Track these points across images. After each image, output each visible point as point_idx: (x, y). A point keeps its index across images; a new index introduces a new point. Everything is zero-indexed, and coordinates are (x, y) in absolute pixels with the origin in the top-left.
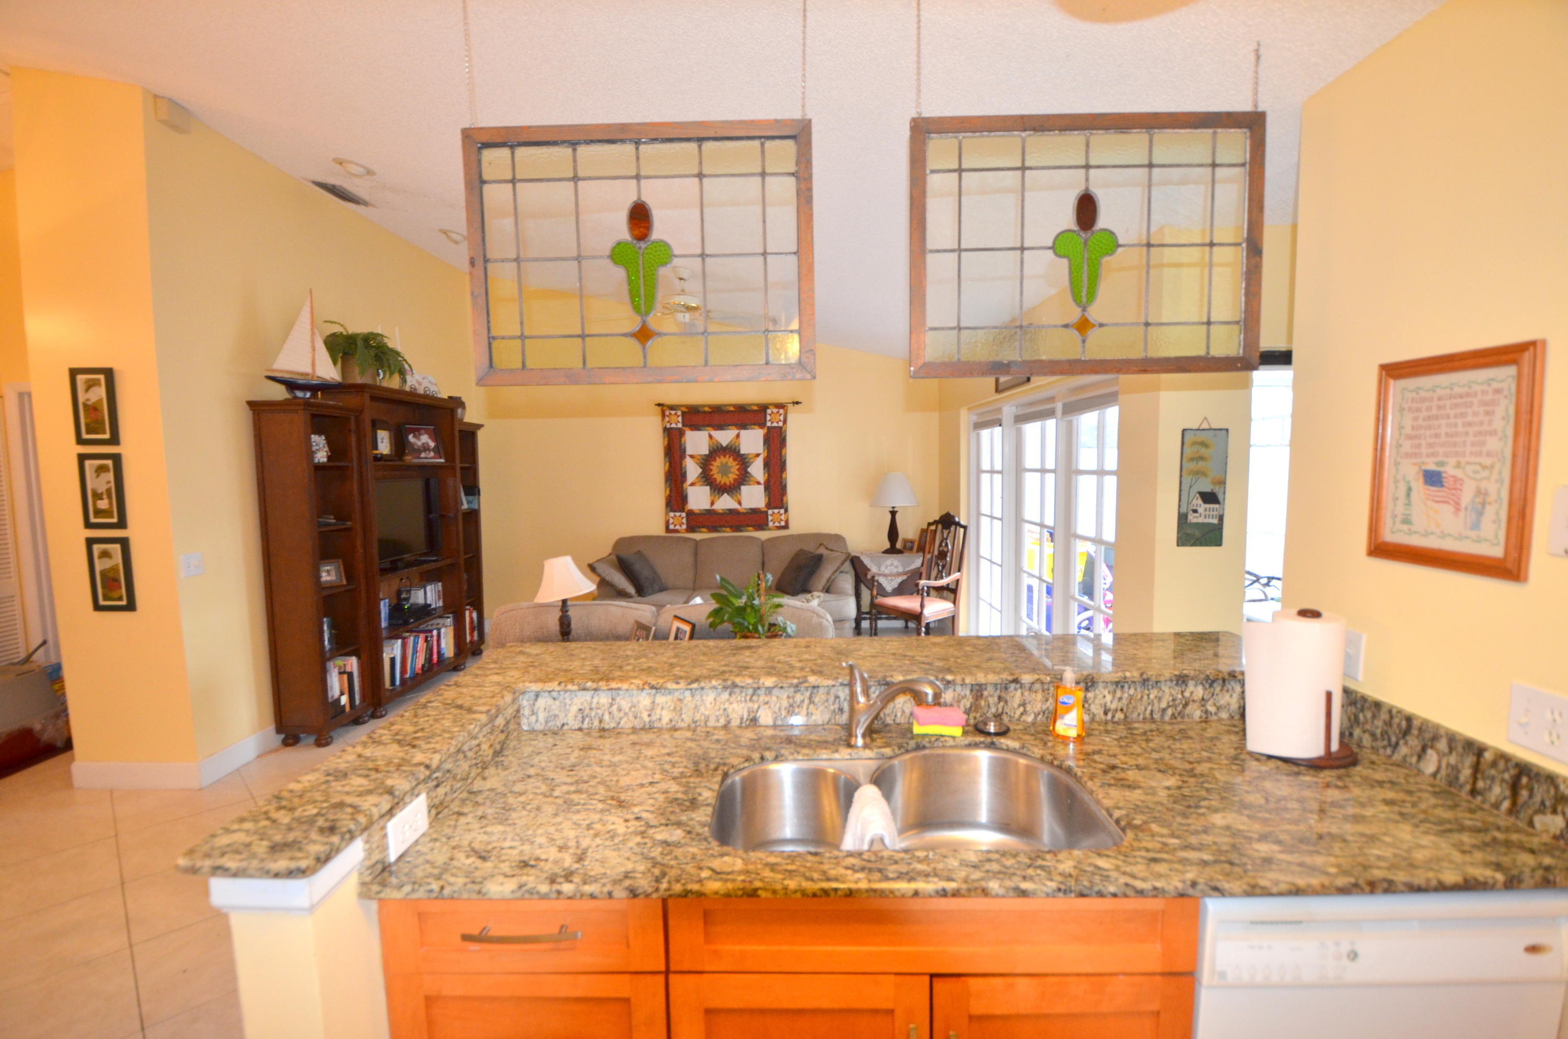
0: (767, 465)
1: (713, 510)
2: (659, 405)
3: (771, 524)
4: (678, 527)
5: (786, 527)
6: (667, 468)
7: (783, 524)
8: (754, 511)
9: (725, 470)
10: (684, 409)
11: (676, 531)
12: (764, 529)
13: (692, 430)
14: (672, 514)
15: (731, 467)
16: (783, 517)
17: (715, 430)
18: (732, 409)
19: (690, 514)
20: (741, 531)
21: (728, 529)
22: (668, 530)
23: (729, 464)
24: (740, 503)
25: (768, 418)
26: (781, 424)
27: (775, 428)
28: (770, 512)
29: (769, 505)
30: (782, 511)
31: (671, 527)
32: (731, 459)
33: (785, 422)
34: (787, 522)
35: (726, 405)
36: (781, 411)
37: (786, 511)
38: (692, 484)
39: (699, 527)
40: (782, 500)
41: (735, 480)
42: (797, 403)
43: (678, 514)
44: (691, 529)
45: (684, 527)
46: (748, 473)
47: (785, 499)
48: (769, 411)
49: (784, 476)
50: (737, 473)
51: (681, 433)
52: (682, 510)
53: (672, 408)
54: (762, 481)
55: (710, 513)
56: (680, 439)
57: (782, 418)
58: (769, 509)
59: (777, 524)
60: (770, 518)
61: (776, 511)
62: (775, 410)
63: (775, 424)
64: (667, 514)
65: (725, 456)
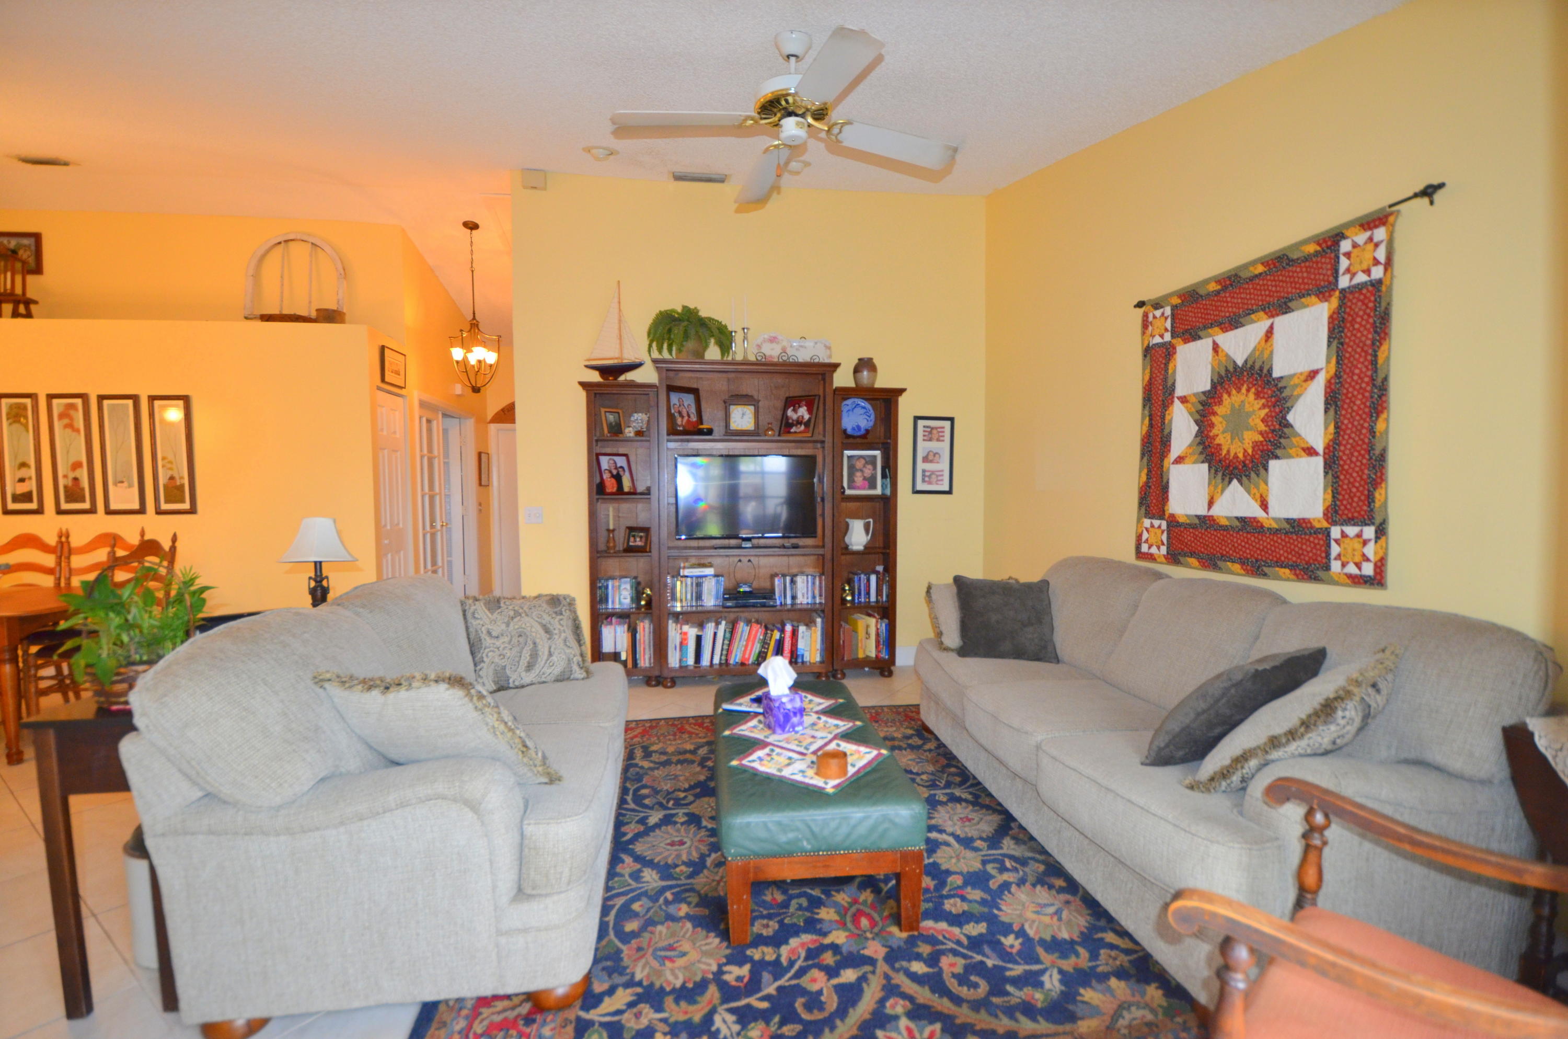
0: (1332, 399)
1: (1211, 518)
2: (1141, 304)
3: (1336, 566)
4: (1154, 550)
5: (1377, 580)
6: (1145, 429)
7: (1368, 569)
8: (1298, 526)
9: (1238, 423)
10: (1176, 301)
11: (1150, 557)
12: (1317, 579)
13: (1186, 341)
14: (1147, 522)
15: (1249, 415)
16: (1370, 550)
17: (1225, 330)
18: (1260, 269)
19: (1173, 522)
20: (1265, 575)
21: (1237, 567)
22: (1140, 555)
23: (1248, 408)
24: (1264, 506)
25: (1344, 263)
26: (1377, 272)
27: (1360, 287)
28: (1335, 532)
29: (1334, 514)
30: (1369, 532)
31: (1144, 548)
32: (1251, 396)
33: (1388, 264)
34: (1380, 566)
35: (1245, 266)
36: (1380, 234)
37: (1381, 532)
38: (1179, 460)
39: (1185, 555)
40: (1370, 499)
41: (1256, 445)
42: (1429, 192)
43: (1156, 523)
44: (1173, 558)
45: (1164, 550)
46: (1289, 425)
47: (1378, 495)
48: (1345, 246)
49: (1380, 426)
50: (1262, 427)
51: (1168, 351)
52: (1161, 516)
53: (1157, 305)
54: (1320, 447)
55: (1206, 522)
56: (1166, 365)
57: (1381, 254)
58: (1334, 523)
59: (1352, 569)
60: (1335, 549)
61: (1351, 531)
62: (1361, 238)
63: (1361, 278)
64: (1139, 520)
65: (1239, 390)
